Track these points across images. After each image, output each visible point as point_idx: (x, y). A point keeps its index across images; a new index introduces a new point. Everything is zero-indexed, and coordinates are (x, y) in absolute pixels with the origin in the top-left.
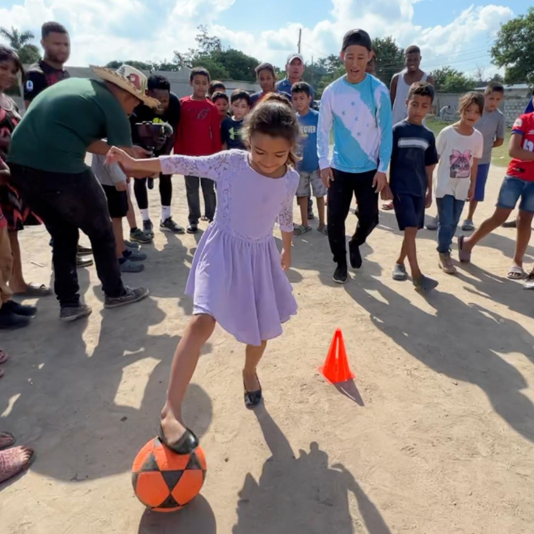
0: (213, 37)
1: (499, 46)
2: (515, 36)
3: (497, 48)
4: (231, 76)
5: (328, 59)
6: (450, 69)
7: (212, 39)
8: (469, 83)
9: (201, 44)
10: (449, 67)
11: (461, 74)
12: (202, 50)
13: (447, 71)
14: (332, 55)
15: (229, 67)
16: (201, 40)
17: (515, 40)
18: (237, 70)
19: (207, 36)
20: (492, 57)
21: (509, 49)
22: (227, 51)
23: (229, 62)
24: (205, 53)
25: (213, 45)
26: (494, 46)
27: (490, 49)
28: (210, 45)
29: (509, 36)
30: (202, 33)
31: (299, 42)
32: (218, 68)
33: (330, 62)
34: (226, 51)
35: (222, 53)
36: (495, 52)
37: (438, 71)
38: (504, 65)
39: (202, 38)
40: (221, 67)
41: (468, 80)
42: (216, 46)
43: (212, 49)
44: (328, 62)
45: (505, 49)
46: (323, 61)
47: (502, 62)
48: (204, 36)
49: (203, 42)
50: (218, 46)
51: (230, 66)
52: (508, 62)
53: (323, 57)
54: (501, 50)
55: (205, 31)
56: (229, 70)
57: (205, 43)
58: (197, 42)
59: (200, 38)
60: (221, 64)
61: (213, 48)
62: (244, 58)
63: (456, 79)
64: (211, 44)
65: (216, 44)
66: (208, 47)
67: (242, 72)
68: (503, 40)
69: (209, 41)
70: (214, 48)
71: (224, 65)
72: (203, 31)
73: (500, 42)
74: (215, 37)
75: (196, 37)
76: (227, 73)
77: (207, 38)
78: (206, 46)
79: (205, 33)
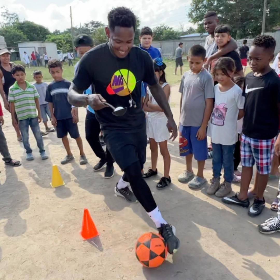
0: (13, 13)
1: (193, 11)
2: (200, 5)
3: (191, 13)
4: (28, 38)
5: (90, 23)
6: (164, 26)
7: (12, 15)
8: (176, 34)
9: (5, 18)
10: (164, 24)
11: (171, 28)
12: (6, 22)
13: (164, 27)
14: (92, 21)
16: (4, 16)
17: (200, 8)
18: (32, 34)
19: (9, 12)
20: (189, 18)
21: (198, 13)
22: (24, 22)
23: (26, 29)
24: (8, 24)
25: (13, 18)
26: (190, 12)
27: (187, 14)
28: (11, 18)
29: (197, 6)
30: (5, 11)
31: (71, 14)
32: (18, 33)
33: (92, 25)
34: (22, 22)
35: (20, 24)
36: (190, 15)
37: (158, 27)
38: (197, 22)
39: (6, 14)
40: (20, 32)
41: (176, 32)
42: (16, 19)
43: (13, 21)
44: (90, 25)
45: (196, 13)
46: (87, 25)
47: (195, 20)
48: (6, 13)
49: (7, 17)
50: (17, 19)
51: (27, 31)
52: (198, 21)
53: (87, 23)
54: (194, 14)
55: (7, 10)
56: (26, 34)
57: (7, 18)
58: (3, 17)
59: (4, 14)
60: (21, 30)
61: (14, 20)
62: (35, 26)
63: (169, 32)
64: (12, 18)
65: (16, 18)
66: (10, 20)
67: (35, 35)
68: (194, 8)
69: (11, 16)
70: (14, 21)
71: (22, 31)
73: (193, 10)
75: (1, 14)
76: (25, 37)
77: (9, 14)
78: (9, 19)
79: (7, 11)
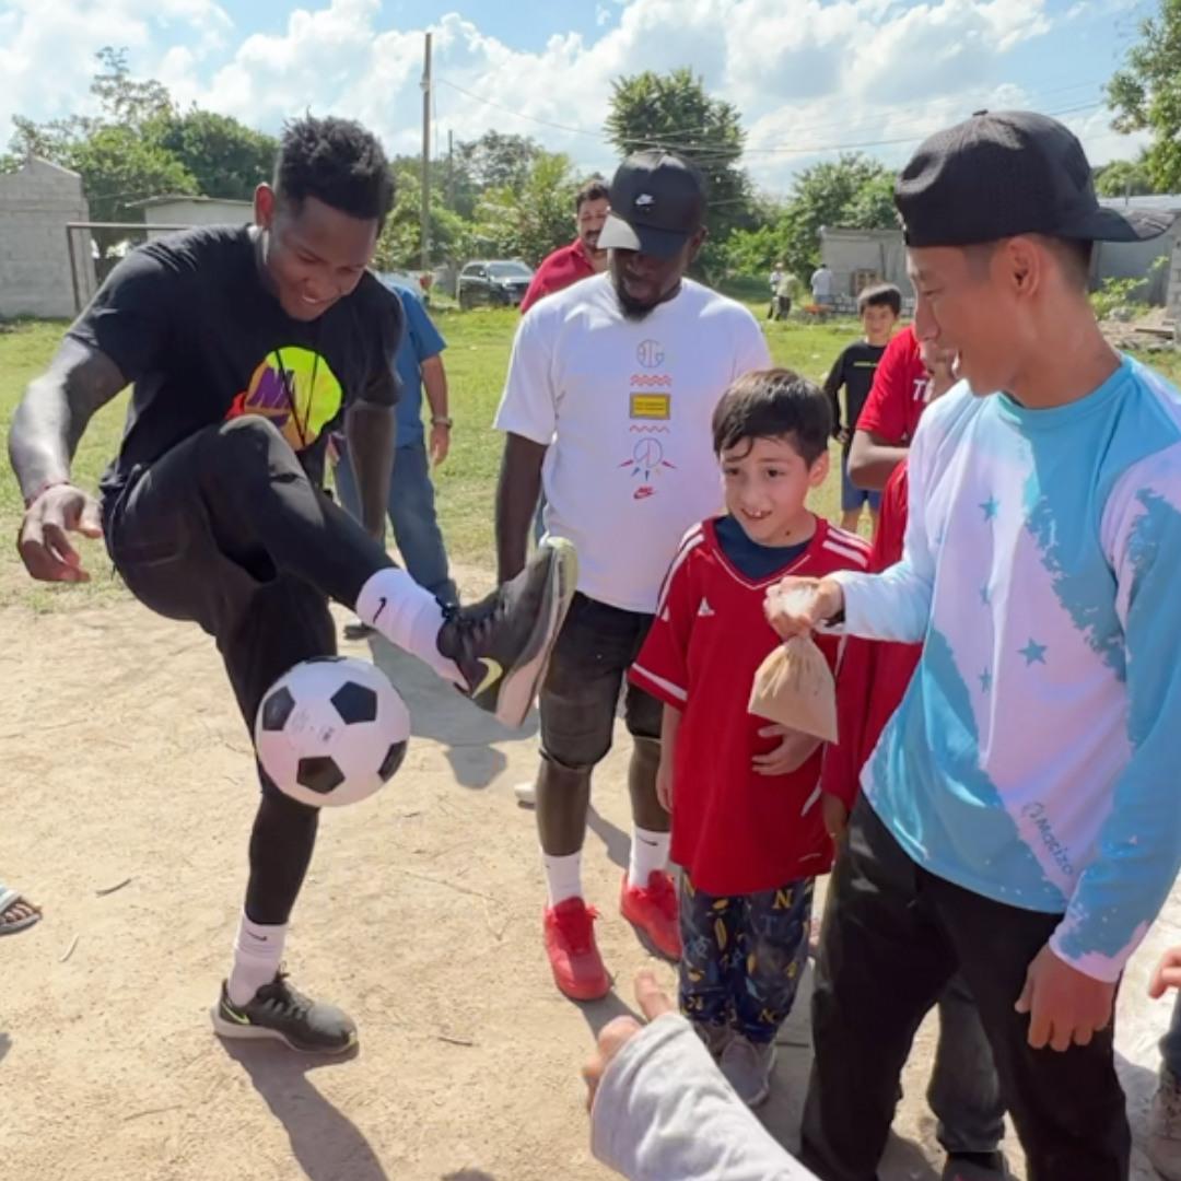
0: (144, 81)
4: (203, 188)
5: (480, 142)
6: (862, 160)
7: (142, 88)
9: (111, 102)
10: (860, 154)
12: (114, 120)
13: (855, 167)
14: (493, 132)
15: (194, 165)
16: (107, 93)
18: (221, 171)
19: (127, 78)
22: (188, 117)
23: (195, 149)
24: (125, 127)
25: (145, 105)
28: (137, 104)
30: (113, 71)
31: (427, 75)
32: (158, 167)
33: (488, 151)
34: (183, 117)
35: (174, 125)
37: (829, 168)
39: (113, 84)
40: (168, 162)
42: (158, 108)
43: (142, 114)
44: (481, 151)
46: (467, 150)
48: (118, 78)
49: (117, 97)
50: (163, 107)
51: (197, 160)
55: (121, 65)
56: (195, 171)
57: (120, 101)
58: (99, 98)
59: (105, 84)
60: (170, 153)
61: (146, 112)
64: (141, 101)
65: (156, 103)
66: (131, 111)
69: (133, 93)
70: (150, 115)
71: (177, 159)
72: (114, 64)
74: (152, 82)
75: (94, 82)
76: (190, 182)
77: (129, 86)
78: (124, 108)
79: (121, 69)
